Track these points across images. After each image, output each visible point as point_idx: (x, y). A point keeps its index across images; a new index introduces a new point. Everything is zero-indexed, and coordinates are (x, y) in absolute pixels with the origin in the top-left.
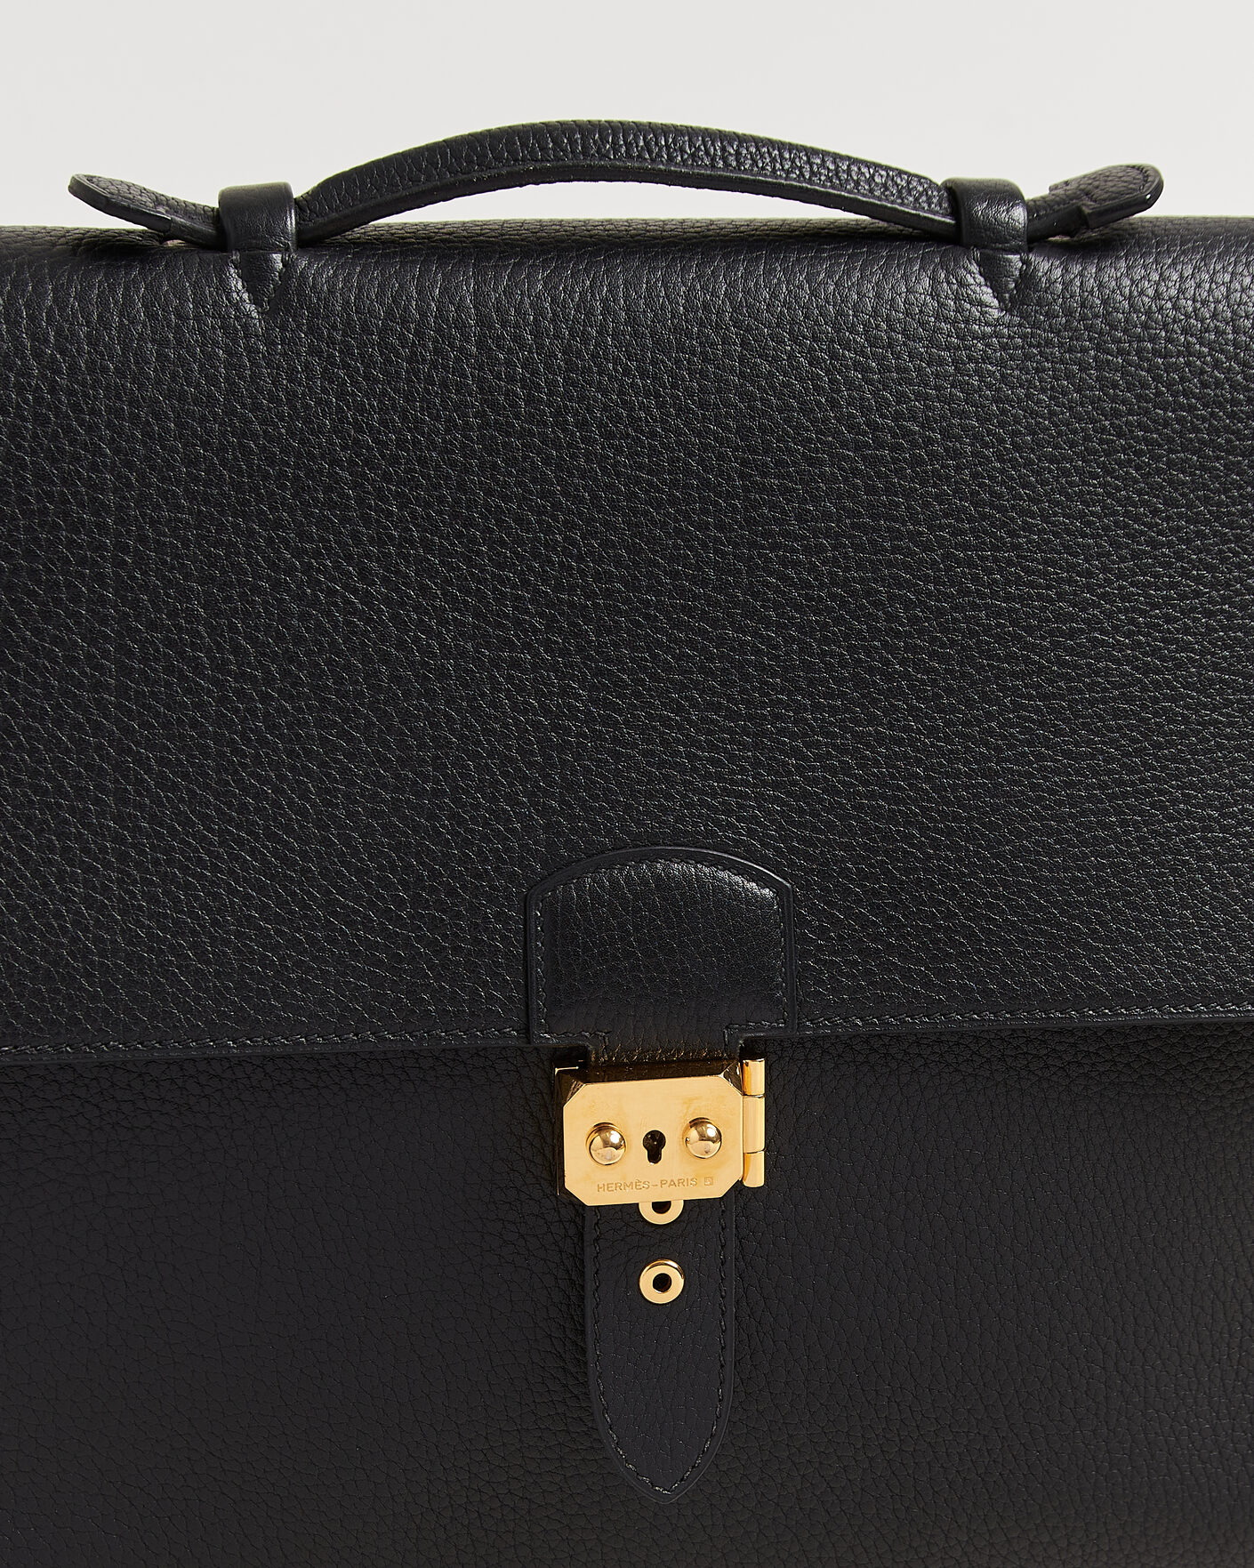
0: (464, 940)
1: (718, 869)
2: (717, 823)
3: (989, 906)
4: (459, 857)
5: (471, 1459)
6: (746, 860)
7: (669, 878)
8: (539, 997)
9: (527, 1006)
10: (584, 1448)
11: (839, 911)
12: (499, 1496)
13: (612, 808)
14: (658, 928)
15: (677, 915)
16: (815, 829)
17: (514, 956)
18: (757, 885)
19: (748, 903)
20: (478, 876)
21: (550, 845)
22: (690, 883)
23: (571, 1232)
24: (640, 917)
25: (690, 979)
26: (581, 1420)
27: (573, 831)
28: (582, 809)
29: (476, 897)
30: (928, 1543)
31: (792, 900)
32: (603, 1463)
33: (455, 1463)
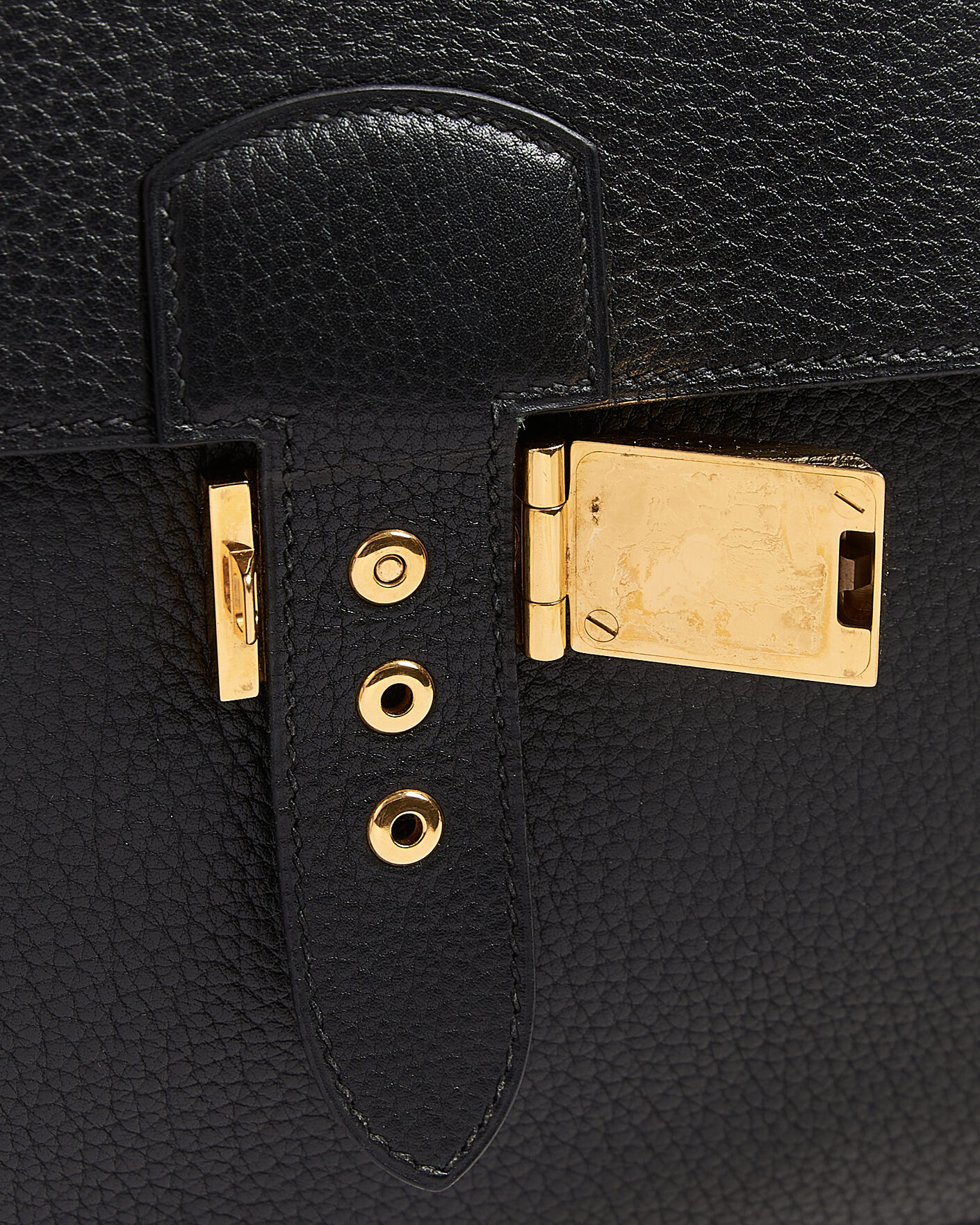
0: (35, 266)
1: (473, 121)
2: (467, 40)
3: (919, 170)
4: (22, 117)
5: (85, 1142)
6: (518, 103)
7: (390, 142)
8: (172, 361)
9: (150, 379)
10: (272, 1104)
11: (677, 188)
12: (132, 1191)
13: (289, 21)
14: (376, 231)
15: (406, 205)
16: (635, 47)
17: (124, 290)
18: (540, 147)
19: (527, 181)
20: (57, 150)
21: (183, 92)
22: (427, 152)
23: (243, 759)
24: (343, 213)
25: (432, 319)
26: (267, 1062)
27: (220, 63)
28: (237, 24)
29: (54, 188)
30: (800, 1171)
31: (597, 170)
32: (302, 1123)
33: (61, 1154)
